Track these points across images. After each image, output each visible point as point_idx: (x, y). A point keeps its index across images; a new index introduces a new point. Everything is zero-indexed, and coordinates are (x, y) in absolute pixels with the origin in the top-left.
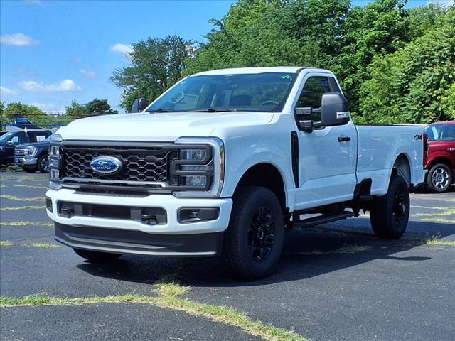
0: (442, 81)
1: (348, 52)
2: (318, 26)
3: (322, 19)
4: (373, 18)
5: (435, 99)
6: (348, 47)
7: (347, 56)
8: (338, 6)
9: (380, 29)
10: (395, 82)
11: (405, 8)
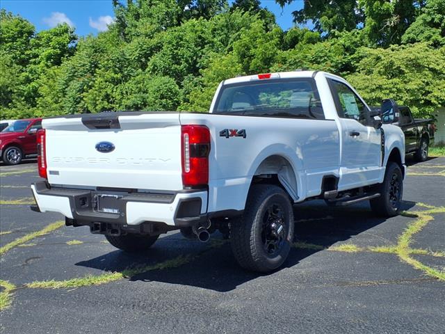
0: (85, 88)
1: (35, 63)
2: (10, 44)
3: (14, 39)
4: (49, 40)
5: (82, 99)
6: (34, 60)
7: (33, 66)
8: (24, 30)
9: (54, 48)
10: (59, 87)
11: (74, 34)
